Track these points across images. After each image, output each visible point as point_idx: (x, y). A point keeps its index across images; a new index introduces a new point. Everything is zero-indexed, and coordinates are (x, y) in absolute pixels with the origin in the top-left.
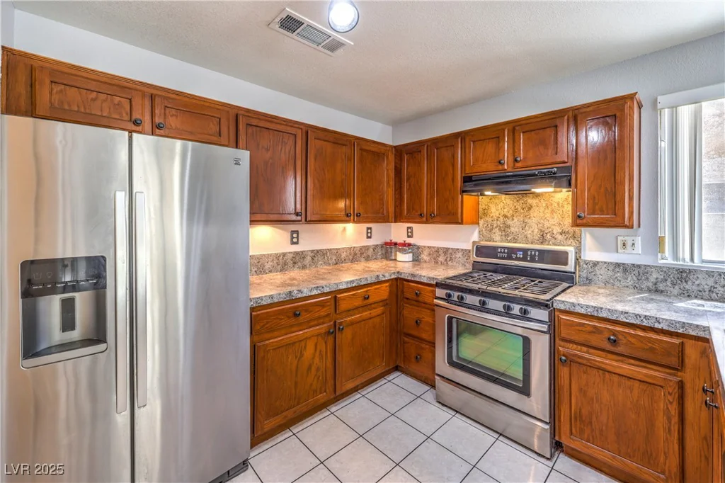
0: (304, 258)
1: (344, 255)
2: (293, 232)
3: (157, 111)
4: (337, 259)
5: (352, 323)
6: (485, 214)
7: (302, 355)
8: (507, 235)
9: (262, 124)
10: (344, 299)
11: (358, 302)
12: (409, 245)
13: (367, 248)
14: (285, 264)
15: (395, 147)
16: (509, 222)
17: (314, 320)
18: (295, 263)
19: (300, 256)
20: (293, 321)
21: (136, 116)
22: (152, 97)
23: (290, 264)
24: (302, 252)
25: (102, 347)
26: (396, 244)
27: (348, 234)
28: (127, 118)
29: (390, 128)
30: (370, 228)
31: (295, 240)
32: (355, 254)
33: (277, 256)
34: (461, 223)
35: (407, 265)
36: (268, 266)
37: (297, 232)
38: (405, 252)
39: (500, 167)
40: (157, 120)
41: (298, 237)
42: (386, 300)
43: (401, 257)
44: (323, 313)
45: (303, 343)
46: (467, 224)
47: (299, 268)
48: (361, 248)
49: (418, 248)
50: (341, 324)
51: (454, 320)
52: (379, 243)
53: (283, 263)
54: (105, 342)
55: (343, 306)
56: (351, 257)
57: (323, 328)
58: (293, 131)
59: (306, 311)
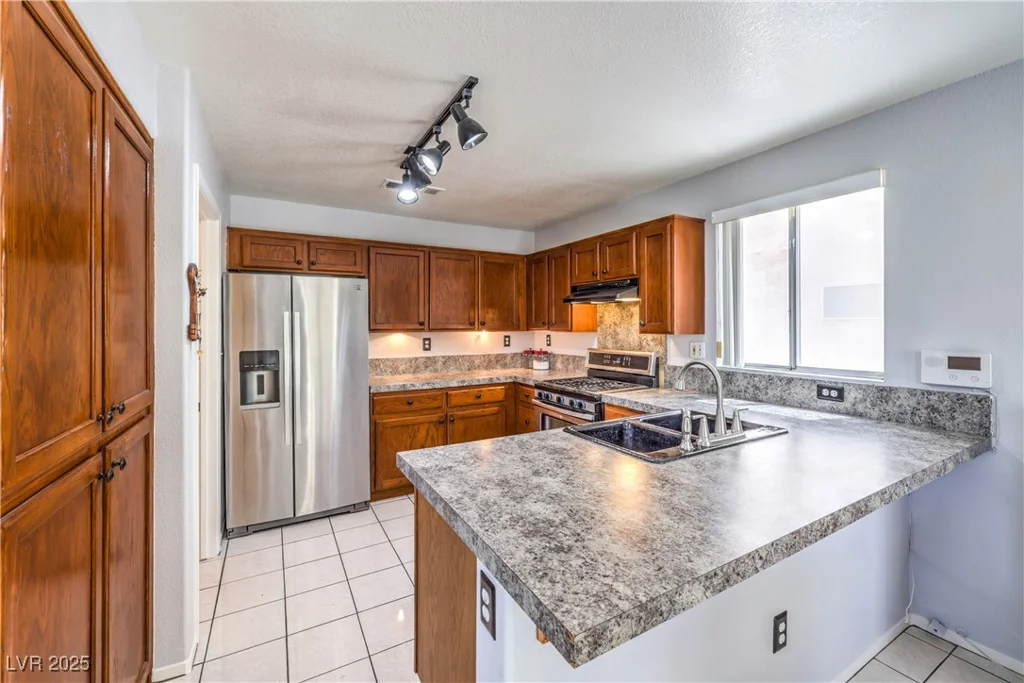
0: (435, 363)
1: (477, 362)
2: (425, 339)
3: (312, 253)
4: (470, 363)
5: (463, 418)
6: (602, 322)
7: (415, 436)
8: (617, 343)
9: (388, 251)
10: (456, 395)
11: (471, 400)
12: (545, 353)
13: (504, 356)
14: (418, 367)
15: (526, 256)
16: (618, 330)
17: (426, 409)
18: (426, 367)
19: (432, 361)
20: (407, 408)
21: (298, 258)
22: (309, 243)
23: (422, 367)
24: (434, 357)
25: (277, 404)
26: (533, 352)
27: (484, 341)
28: (293, 260)
29: (532, 235)
30: (509, 337)
31: (427, 346)
32: (490, 361)
33: (410, 360)
34: (571, 330)
35: (542, 372)
36: (402, 368)
37: (429, 339)
38: (540, 360)
39: (594, 279)
40: (312, 259)
41: (429, 344)
42: (502, 401)
43: (537, 365)
44: (435, 404)
45: (416, 427)
46: (578, 331)
47: (431, 371)
48: (497, 356)
49: (554, 356)
50: (452, 416)
51: (547, 418)
52: (520, 351)
53: (415, 366)
54: (278, 401)
55: (454, 401)
56: (485, 364)
57: (435, 417)
58: (416, 254)
59: (419, 401)
